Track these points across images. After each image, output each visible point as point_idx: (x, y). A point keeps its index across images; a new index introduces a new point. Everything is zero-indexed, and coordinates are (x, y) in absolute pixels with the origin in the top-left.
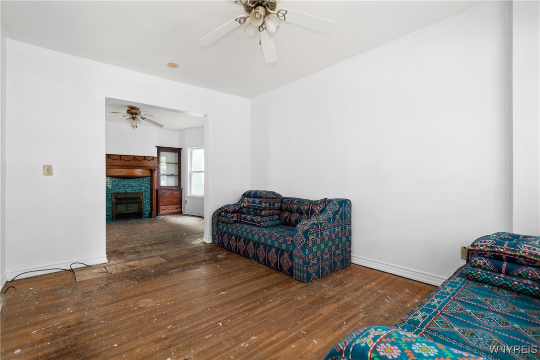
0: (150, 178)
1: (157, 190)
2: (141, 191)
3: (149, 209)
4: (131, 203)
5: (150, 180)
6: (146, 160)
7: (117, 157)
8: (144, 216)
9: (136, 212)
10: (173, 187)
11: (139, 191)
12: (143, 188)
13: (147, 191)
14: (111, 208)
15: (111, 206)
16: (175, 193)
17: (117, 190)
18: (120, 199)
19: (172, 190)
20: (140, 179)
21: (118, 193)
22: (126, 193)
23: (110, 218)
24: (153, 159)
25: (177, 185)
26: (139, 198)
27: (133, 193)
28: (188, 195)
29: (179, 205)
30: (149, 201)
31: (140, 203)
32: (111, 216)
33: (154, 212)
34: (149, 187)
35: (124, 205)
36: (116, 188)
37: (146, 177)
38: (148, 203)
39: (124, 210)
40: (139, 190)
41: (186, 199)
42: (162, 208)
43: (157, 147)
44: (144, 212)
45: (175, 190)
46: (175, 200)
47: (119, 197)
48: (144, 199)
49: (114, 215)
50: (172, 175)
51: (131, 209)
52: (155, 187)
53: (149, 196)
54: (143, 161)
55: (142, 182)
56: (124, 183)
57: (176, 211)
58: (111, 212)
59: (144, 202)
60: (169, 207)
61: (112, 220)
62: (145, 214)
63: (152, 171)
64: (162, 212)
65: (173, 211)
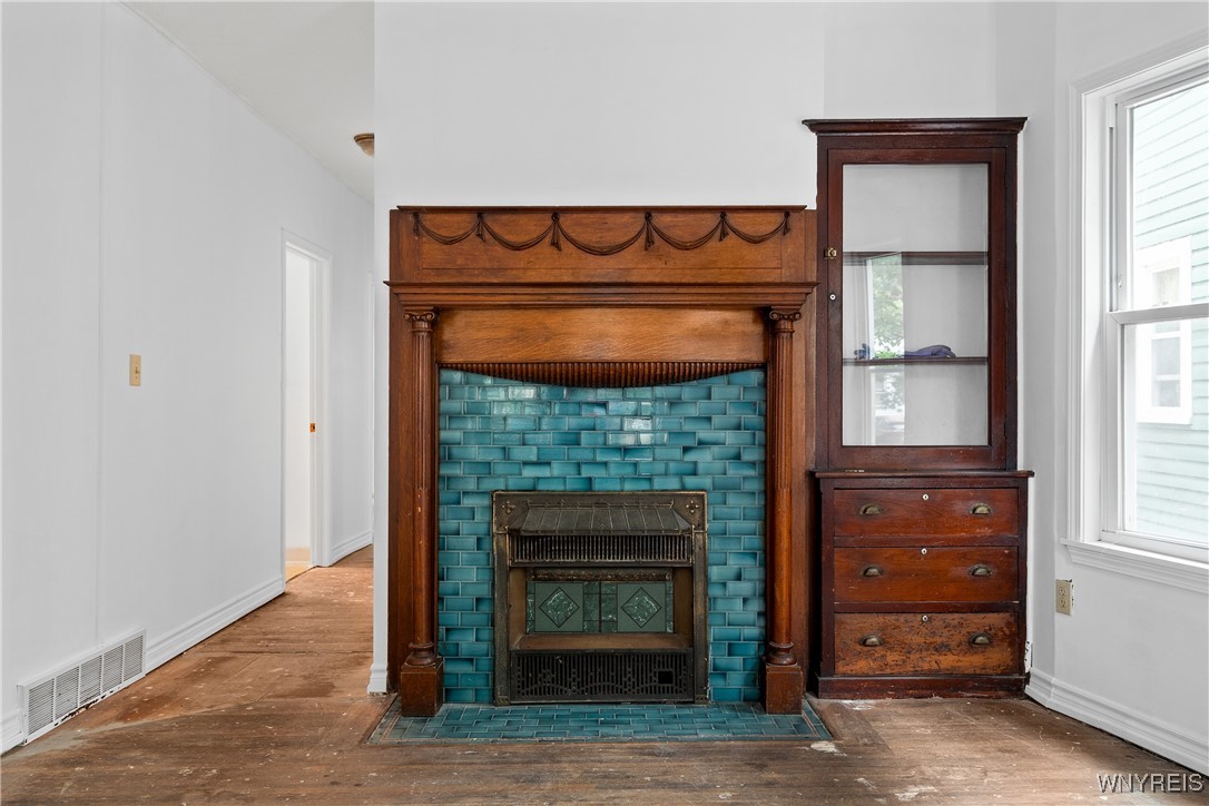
0: (755, 377)
1: (813, 480)
2: (690, 481)
3: (754, 632)
4: (622, 575)
5: (756, 396)
6: (732, 239)
7: (532, 228)
8: (714, 684)
9: (656, 645)
10: (941, 452)
11: (672, 484)
12: (703, 458)
13: (735, 488)
14: (485, 608)
15: (484, 590)
16: (961, 507)
17: (529, 472)
18: (543, 542)
19: (935, 482)
20: (687, 391)
21: (532, 497)
22: (588, 495)
23: (480, 682)
24: (785, 229)
25: (978, 437)
26: (679, 541)
27: (635, 497)
28: (1088, 537)
29: (996, 619)
30: (754, 571)
31: (682, 577)
32: (485, 663)
33: (788, 664)
34: (753, 455)
35: (576, 590)
36: (520, 453)
37: (727, 370)
38: (745, 588)
39: (576, 623)
40: (681, 475)
41: (1062, 571)
42: (849, 627)
43: (814, 125)
44: (716, 656)
45: (964, 482)
46: (960, 571)
47: (536, 522)
48: (715, 545)
49: (502, 661)
50: (939, 356)
51: (625, 623)
52: (800, 453)
53: (755, 525)
54: (713, 243)
55: (693, 411)
56: (570, 422)
57: (969, 662)
58: (485, 634)
59: (715, 572)
60: (915, 627)
61: (493, 701)
62: (722, 673)
63: (771, 323)
64: (854, 666)
65: (948, 661)
